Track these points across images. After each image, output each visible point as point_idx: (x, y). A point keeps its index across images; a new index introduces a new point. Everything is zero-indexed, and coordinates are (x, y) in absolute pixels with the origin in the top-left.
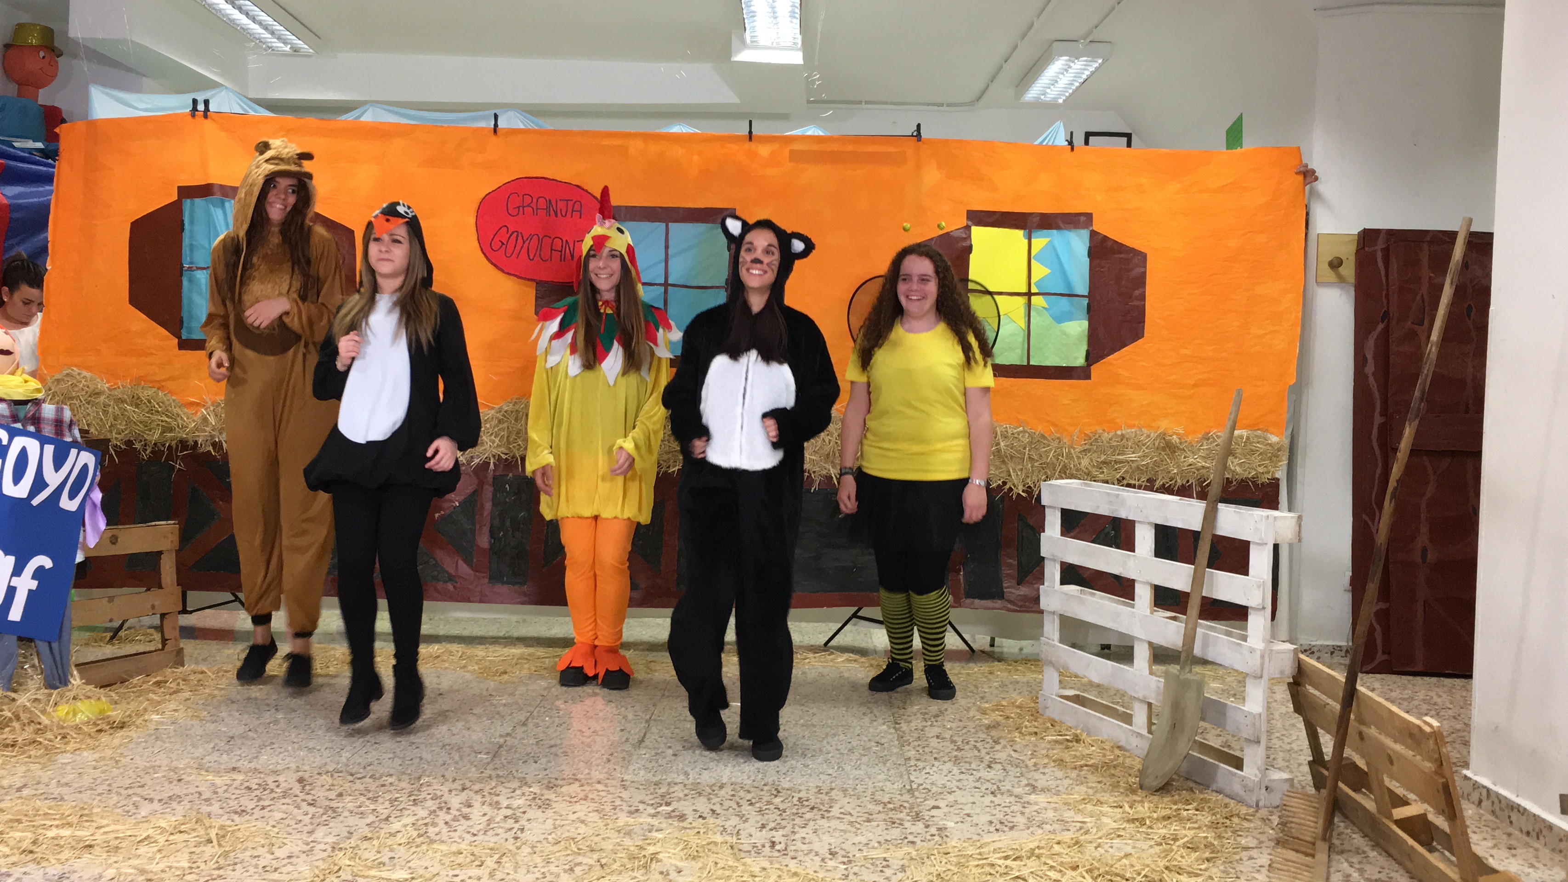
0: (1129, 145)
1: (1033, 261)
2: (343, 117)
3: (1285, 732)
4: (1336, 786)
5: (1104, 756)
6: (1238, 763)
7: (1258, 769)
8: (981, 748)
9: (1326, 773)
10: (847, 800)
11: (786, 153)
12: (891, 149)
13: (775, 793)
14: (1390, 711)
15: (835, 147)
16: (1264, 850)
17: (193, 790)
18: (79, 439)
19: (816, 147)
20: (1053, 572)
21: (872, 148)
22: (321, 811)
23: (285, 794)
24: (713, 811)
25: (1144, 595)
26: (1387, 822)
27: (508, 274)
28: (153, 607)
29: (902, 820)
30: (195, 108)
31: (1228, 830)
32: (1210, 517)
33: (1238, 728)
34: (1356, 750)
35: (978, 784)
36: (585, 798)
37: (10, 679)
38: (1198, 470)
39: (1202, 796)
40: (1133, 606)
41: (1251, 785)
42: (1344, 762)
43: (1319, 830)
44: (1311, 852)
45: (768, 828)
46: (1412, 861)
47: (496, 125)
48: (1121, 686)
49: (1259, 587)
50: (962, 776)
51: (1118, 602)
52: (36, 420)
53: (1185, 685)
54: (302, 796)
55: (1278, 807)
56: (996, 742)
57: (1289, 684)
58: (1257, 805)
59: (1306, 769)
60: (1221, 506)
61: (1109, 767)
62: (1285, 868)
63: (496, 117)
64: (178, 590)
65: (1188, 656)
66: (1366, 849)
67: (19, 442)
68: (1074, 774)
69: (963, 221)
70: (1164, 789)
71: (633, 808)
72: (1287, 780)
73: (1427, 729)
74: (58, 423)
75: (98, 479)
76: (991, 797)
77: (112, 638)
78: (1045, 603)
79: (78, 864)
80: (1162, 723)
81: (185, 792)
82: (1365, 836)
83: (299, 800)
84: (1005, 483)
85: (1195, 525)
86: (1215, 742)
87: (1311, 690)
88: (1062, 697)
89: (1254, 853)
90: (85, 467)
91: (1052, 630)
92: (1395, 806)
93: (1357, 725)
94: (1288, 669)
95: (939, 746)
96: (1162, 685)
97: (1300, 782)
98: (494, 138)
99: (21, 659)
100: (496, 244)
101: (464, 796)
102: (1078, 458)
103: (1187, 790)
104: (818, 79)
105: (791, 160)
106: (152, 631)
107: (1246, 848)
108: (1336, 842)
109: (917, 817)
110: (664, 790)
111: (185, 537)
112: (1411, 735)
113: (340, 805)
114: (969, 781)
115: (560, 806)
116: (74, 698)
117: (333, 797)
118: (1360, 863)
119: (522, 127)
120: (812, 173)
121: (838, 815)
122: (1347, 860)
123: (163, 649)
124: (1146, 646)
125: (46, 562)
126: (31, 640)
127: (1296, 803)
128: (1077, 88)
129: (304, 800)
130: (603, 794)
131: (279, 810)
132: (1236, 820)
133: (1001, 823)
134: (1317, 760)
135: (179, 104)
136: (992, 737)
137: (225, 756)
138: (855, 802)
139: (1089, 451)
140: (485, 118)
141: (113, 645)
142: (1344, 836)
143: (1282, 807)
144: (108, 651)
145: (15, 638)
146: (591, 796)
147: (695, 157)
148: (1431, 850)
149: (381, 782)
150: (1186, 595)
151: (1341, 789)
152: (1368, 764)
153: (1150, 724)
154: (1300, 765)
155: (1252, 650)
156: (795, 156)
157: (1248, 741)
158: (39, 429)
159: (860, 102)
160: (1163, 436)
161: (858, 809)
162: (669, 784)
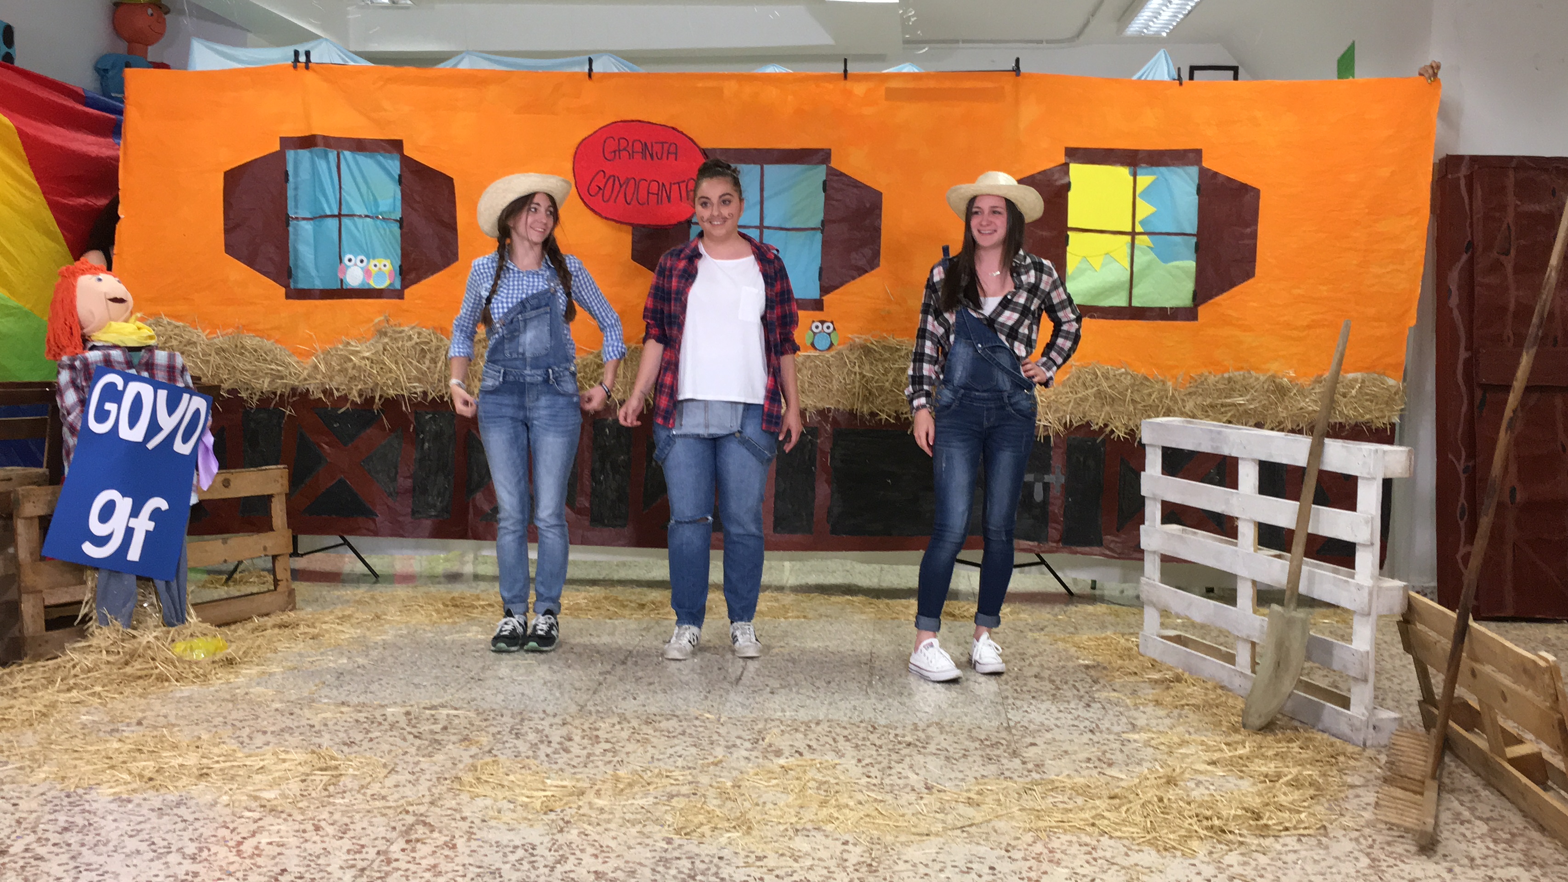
0: (1236, 78)
1: (1138, 200)
2: (441, 66)
3: (1394, 673)
4: (1446, 725)
5: (1206, 694)
6: (1345, 702)
7: (1366, 708)
8: (1080, 687)
9: (1436, 712)
10: (944, 736)
11: (882, 92)
12: (989, 85)
13: (871, 729)
14: (1503, 646)
15: (932, 84)
16: (1371, 788)
17: (304, 722)
18: (191, 385)
19: (911, 85)
20: (1153, 512)
21: (968, 84)
22: (427, 743)
23: (392, 726)
24: (809, 746)
25: (1247, 533)
26: (1499, 759)
27: (606, 218)
28: (265, 549)
29: (999, 756)
30: (296, 60)
31: (1334, 768)
32: (1316, 452)
33: (1345, 666)
34: (1470, 688)
35: (1076, 723)
36: (683, 733)
37: (130, 616)
38: (1309, 414)
39: (1306, 735)
40: (1236, 545)
41: (1358, 724)
42: (1454, 702)
43: (1429, 769)
44: (1418, 789)
45: (864, 763)
46: (1524, 799)
47: (591, 69)
48: (1224, 626)
49: (1367, 522)
50: (1061, 715)
51: (1221, 541)
52: (150, 366)
53: (1290, 622)
54: (409, 729)
55: (1385, 746)
56: (1096, 682)
57: (1398, 623)
58: (1365, 744)
59: (1416, 710)
60: (1327, 441)
61: (1211, 706)
62: (1394, 805)
63: (590, 61)
64: (289, 533)
65: (1292, 594)
66: (1478, 788)
67: (134, 387)
68: (1176, 712)
69: (1062, 159)
70: (1268, 727)
71: (730, 744)
72: (1395, 719)
73: (1542, 664)
74: (171, 369)
75: (209, 423)
76: (1090, 735)
77: (228, 580)
78: (1145, 542)
79: (195, 791)
80: (1266, 662)
81: (296, 724)
82: (1478, 774)
83: (405, 733)
84: (1106, 425)
85: (1301, 460)
86: (1323, 684)
87: (1420, 626)
88: (1163, 637)
89: (1360, 791)
90: (197, 412)
91: (1152, 568)
92: (1508, 744)
93: (1468, 661)
94: (1397, 607)
95: (1037, 686)
96: (1265, 624)
97: (1409, 722)
98: (589, 83)
99: (140, 598)
100: (594, 189)
101: (564, 731)
102: (1183, 400)
103: (1291, 729)
104: (913, 16)
105: (887, 98)
106: (266, 573)
107: (1352, 787)
108: (1446, 781)
109: (1015, 754)
110: (760, 726)
111: (295, 481)
112: (1525, 671)
113: (445, 737)
114: (1067, 719)
115: (660, 741)
116: (192, 635)
117: (438, 730)
118: (1472, 801)
119: (616, 71)
120: (908, 112)
121: (935, 751)
122: (1458, 799)
123: (275, 589)
124: (1250, 584)
125: (163, 505)
126: (149, 579)
127: (1405, 743)
128: (1182, 20)
129: (410, 733)
130: (701, 729)
131: (386, 742)
132: (1341, 759)
133: (1100, 760)
134: (1428, 698)
135: (281, 55)
136: (1091, 677)
137: (335, 692)
138: (951, 738)
139: (1195, 393)
140: (580, 63)
141: (228, 586)
142: (1454, 775)
143: (1389, 747)
144: (222, 592)
145: (134, 578)
146: (688, 731)
147: (790, 98)
148: (1546, 789)
149: (485, 716)
150: (1291, 532)
151: (1452, 728)
152: (1480, 702)
153: (1254, 664)
154: (1409, 705)
155: (1359, 588)
156: (891, 94)
157: (1355, 679)
158: (152, 375)
159: (957, 42)
160: (1273, 379)
161: (955, 745)
162: (766, 721)
